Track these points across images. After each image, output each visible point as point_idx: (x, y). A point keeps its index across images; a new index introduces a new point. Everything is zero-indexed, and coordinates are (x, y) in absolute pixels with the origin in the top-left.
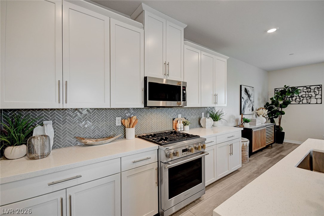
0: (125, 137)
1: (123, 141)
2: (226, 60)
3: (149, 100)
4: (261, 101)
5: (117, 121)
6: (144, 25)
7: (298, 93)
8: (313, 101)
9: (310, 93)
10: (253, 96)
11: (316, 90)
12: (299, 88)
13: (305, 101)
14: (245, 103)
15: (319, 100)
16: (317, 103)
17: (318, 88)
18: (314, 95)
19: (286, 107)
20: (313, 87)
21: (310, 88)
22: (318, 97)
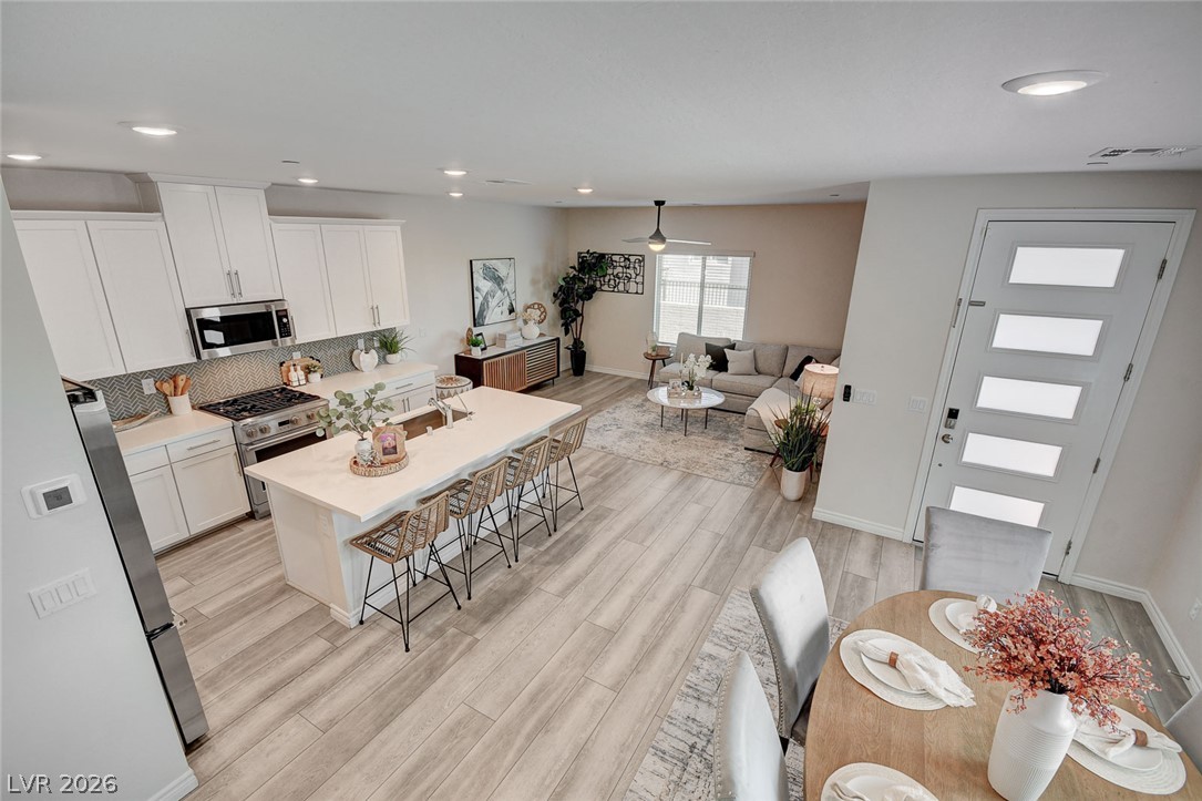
0: (170, 411)
1: (167, 420)
2: (398, 228)
3: (204, 348)
4: (541, 285)
5: (144, 386)
6: (163, 215)
7: (615, 267)
8: (632, 287)
9: (628, 271)
10: (511, 279)
11: (637, 265)
12: (614, 258)
13: (621, 287)
14: (485, 298)
15: (640, 286)
16: (637, 293)
17: (640, 261)
18: (634, 276)
19: (590, 298)
20: (632, 259)
21: (629, 260)
22: (639, 279)
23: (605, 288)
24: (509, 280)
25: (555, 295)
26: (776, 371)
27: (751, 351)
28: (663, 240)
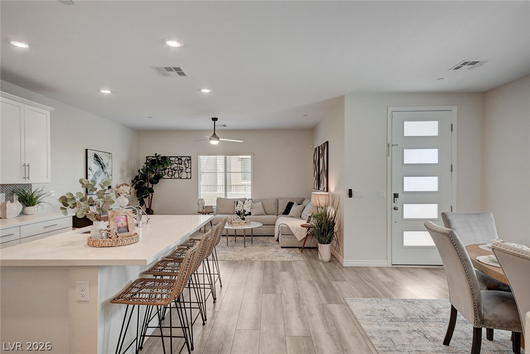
4: (125, 174)
8: (184, 175)
9: (181, 166)
10: (109, 166)
11: (186, 162)
12: (171, 159)
13: (176, 175)
14: (95, 176)
15: (189, 174)
16: (187, 178)
17: (188, 160)
18: (184, 168)
19: (157, 182)
20: (183, 159)
21: (181, 160)
22: (188, 170)
23: (166, 176)
24: (108, 167)
25: (133, 182)
26: (275, 211)
27: (260, 203)
28: (218, 138)
